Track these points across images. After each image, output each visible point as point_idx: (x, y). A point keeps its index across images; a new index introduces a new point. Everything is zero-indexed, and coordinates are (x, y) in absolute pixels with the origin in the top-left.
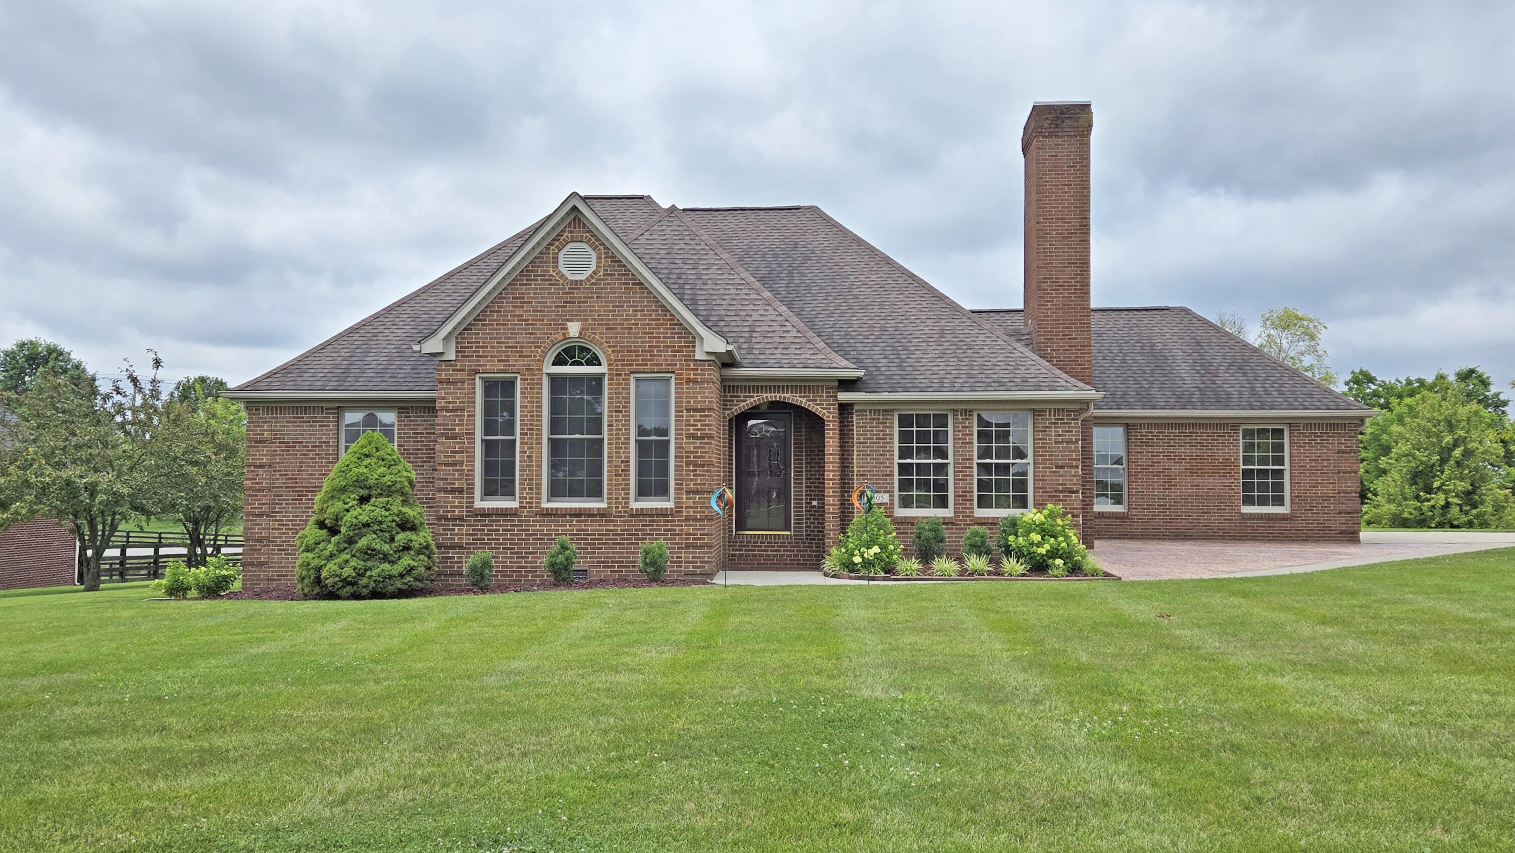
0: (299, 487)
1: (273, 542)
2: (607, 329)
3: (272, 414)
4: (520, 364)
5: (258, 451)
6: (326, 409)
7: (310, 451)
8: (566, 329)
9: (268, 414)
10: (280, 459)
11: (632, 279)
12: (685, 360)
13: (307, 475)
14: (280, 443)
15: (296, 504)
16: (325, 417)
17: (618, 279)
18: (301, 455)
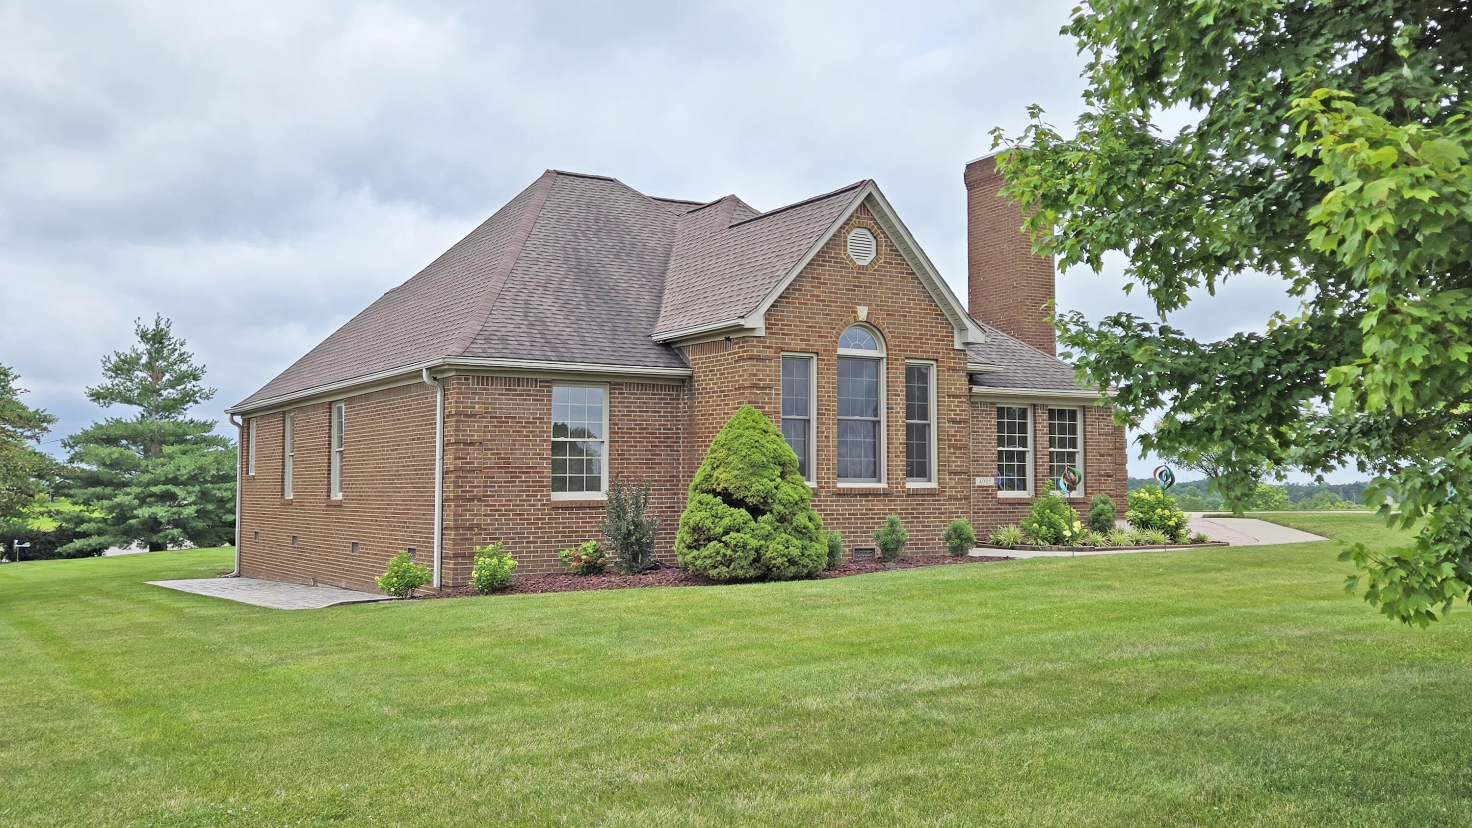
0: (512, 468)
1: (486, 529)
2: (887, 315)
3: (483, 384)
4: (819, 345)
5: (469, 426)
6: (540, 382)
7: (524, 427)
8: (856, 312)
9: (478, 384)
10: (491, 436)
11: (906, 269)
12: (946, 349)
13: (521, 454)
14: (491, 417)
15: (508, 487)
16: (539, 391)
17: (895, 268)
18: (514, 431)
